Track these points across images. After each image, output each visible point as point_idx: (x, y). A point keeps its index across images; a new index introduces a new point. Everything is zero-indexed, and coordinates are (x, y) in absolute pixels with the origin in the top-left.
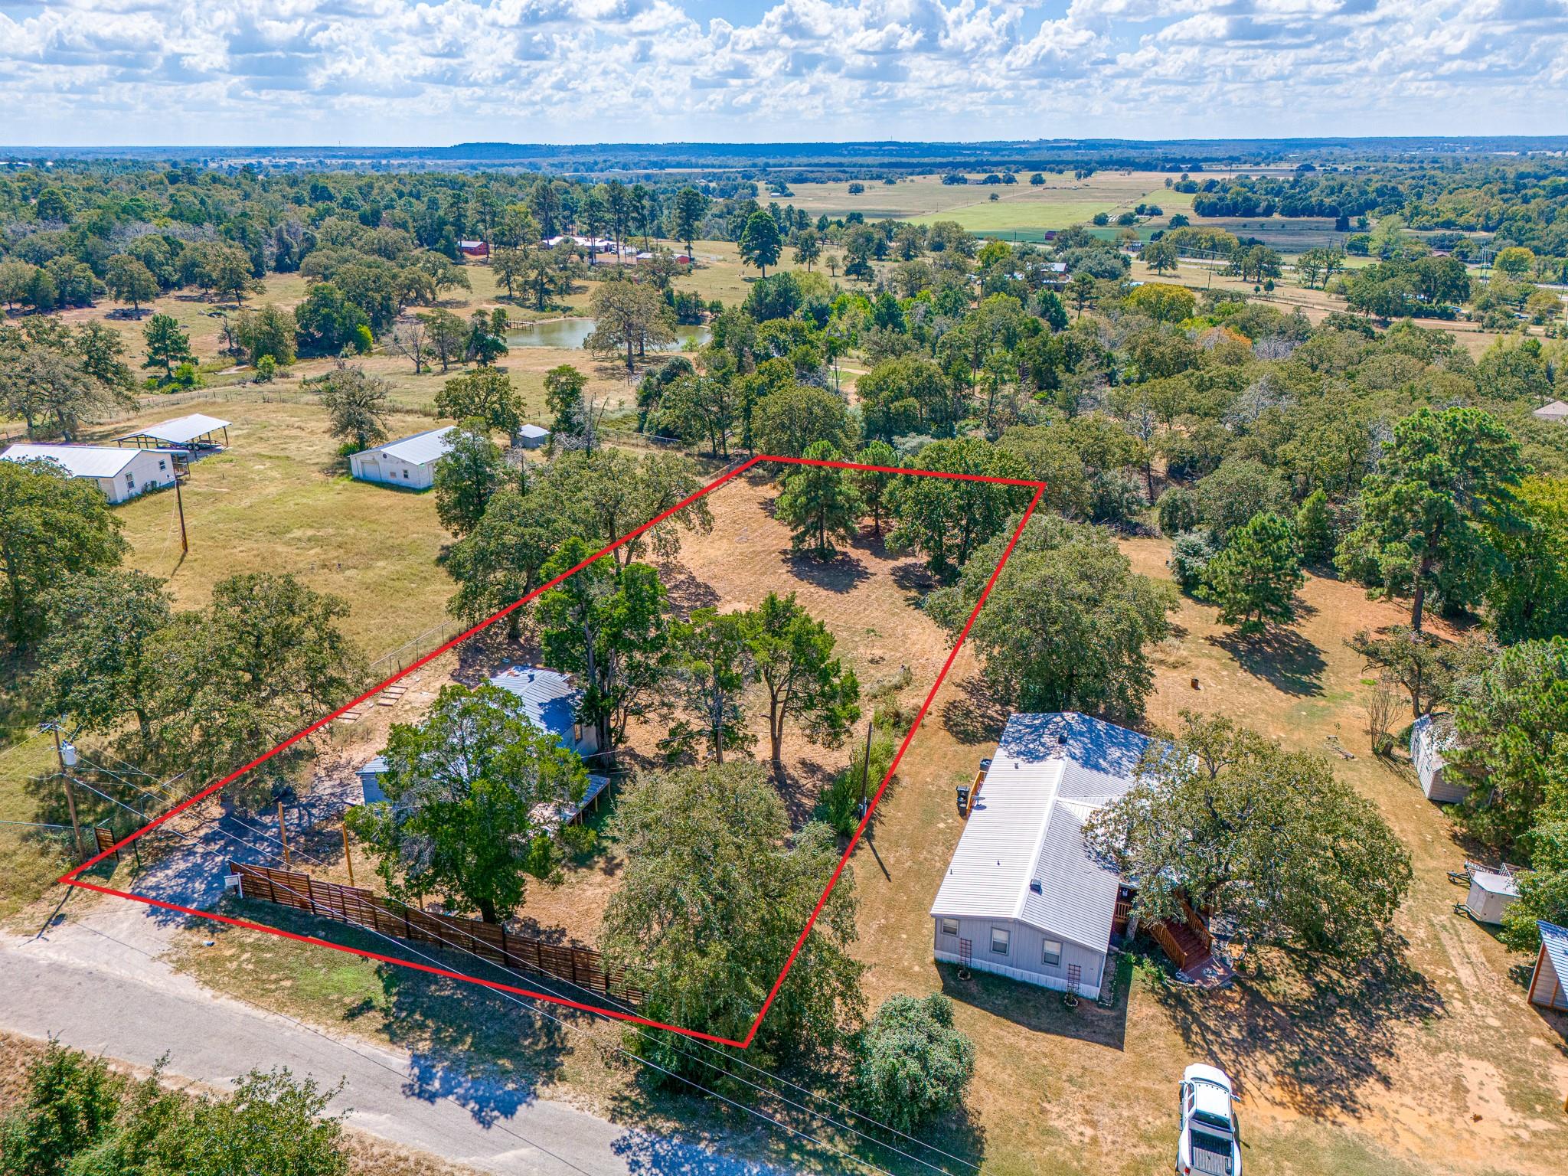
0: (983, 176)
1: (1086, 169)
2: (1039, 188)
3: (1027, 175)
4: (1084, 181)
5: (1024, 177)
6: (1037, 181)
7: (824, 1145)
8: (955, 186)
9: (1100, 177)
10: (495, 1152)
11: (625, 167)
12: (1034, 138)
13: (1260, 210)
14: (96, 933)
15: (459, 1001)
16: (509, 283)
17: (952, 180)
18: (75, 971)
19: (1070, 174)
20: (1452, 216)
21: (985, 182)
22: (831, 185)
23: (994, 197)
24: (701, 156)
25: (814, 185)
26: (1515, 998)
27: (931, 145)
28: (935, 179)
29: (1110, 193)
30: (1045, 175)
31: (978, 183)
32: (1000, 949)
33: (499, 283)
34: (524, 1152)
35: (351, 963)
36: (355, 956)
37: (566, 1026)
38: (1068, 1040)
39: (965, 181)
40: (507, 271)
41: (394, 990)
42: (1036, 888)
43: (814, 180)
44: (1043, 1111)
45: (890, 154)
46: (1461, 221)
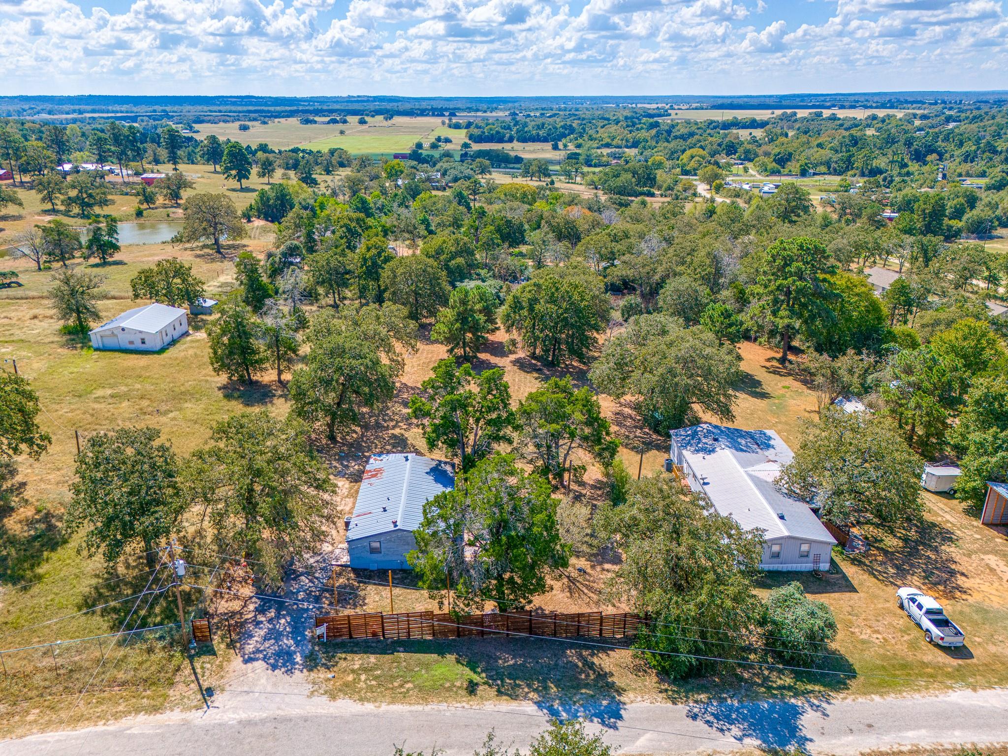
0: (327, 119)
1: (389, 114)
2: (365, 127)
3: (356, 118)
4: (390, 122)
5: (353, 120)
6: (362, 122)
7: (779, 682)
8: (309, 125)
9: (397, 120)
10: (634, 742)
11: (50, 113)
12: (345, 95)
13: (506, 139)
14: (247, 692)
15: (523, 665)
16: (51, 200)
17: (307, 122)
18: (263, 721)
19: (381, 118)
20: (609, 140)
21: (329, 123)
22: (222, 124)
23: (342, 132)
24: (108, 104)
25: (209, 125)
26: (975, 523)
27: (277, 99)
28: (294, 121)
29: (413, 130)
30: (367, 119)
31: (324, 123)
32: (777, 555)
33: (43, 200)
34: (648, 736)
35: (436, 661)
36: (435, 656)
37: (596, 660)
38: (832, 595)
39: (315, 122)
40: (49, 192)
41: (479, 670)
42: (782, 518)
43: (209, 122)
44: (853, 633)
45: (251, 104)
46: (614, 143)
